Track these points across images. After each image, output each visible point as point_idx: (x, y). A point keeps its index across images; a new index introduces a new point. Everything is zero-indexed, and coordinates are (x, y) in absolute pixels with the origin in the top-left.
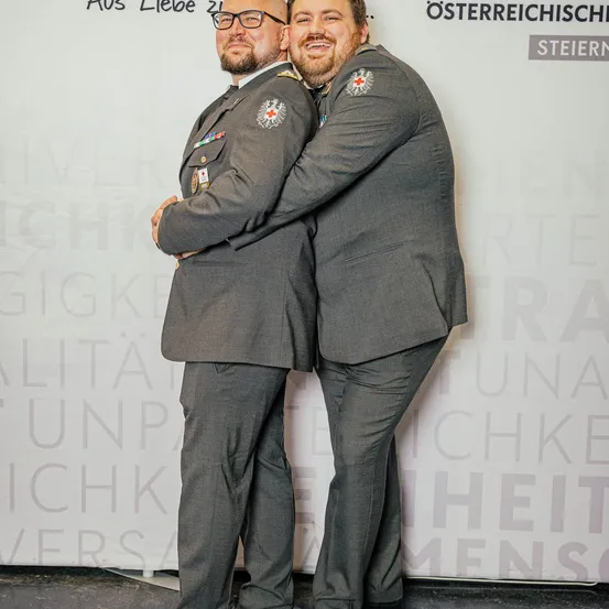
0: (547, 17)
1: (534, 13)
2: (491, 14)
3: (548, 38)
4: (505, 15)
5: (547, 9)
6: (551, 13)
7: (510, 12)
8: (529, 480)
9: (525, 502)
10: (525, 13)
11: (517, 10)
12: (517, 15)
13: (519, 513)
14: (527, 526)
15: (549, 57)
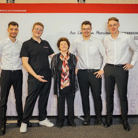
0: (136, 34)
1: (135, 33)
2: (128, 34)
3: (137, 37)
4: (130, 34)
5: (136, 33)
6: (137, 33)
7: (131, 33)
8: (135, 100)
9: (134, 104)
10: (133, 33)
11: (132, 33)
12: (132, 34)
13: (133, 105)
14: (134, 107)
15: (137, 39)
